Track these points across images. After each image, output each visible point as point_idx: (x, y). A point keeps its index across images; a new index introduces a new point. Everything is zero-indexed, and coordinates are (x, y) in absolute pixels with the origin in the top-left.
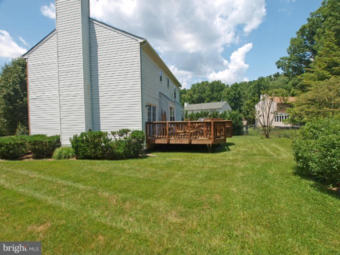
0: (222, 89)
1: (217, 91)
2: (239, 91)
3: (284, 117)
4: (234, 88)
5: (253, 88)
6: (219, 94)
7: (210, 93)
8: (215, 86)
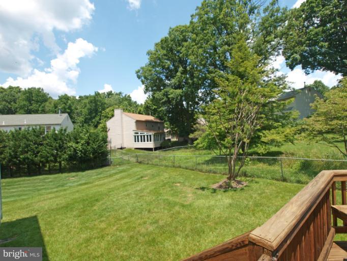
0: (46, 100)
1: (37, 102)
2: (70, 104)
3: (146, 137)
4: (64, 100)
5: (89, 103)
6: (40, 105)
7: (26, 103)
8: (33, 95)
